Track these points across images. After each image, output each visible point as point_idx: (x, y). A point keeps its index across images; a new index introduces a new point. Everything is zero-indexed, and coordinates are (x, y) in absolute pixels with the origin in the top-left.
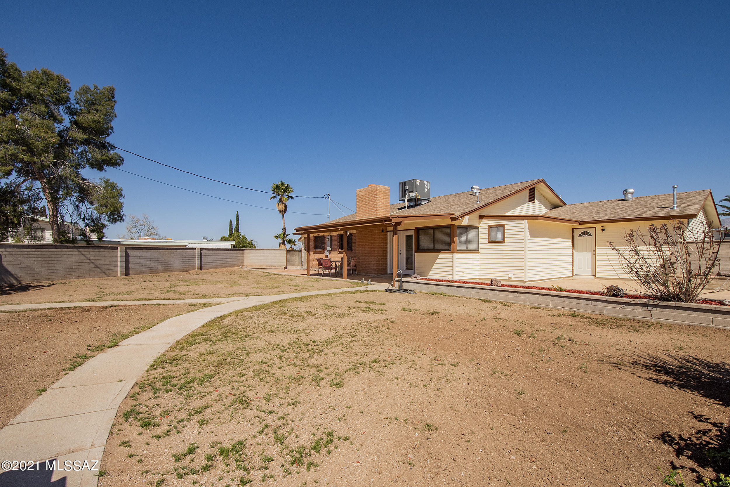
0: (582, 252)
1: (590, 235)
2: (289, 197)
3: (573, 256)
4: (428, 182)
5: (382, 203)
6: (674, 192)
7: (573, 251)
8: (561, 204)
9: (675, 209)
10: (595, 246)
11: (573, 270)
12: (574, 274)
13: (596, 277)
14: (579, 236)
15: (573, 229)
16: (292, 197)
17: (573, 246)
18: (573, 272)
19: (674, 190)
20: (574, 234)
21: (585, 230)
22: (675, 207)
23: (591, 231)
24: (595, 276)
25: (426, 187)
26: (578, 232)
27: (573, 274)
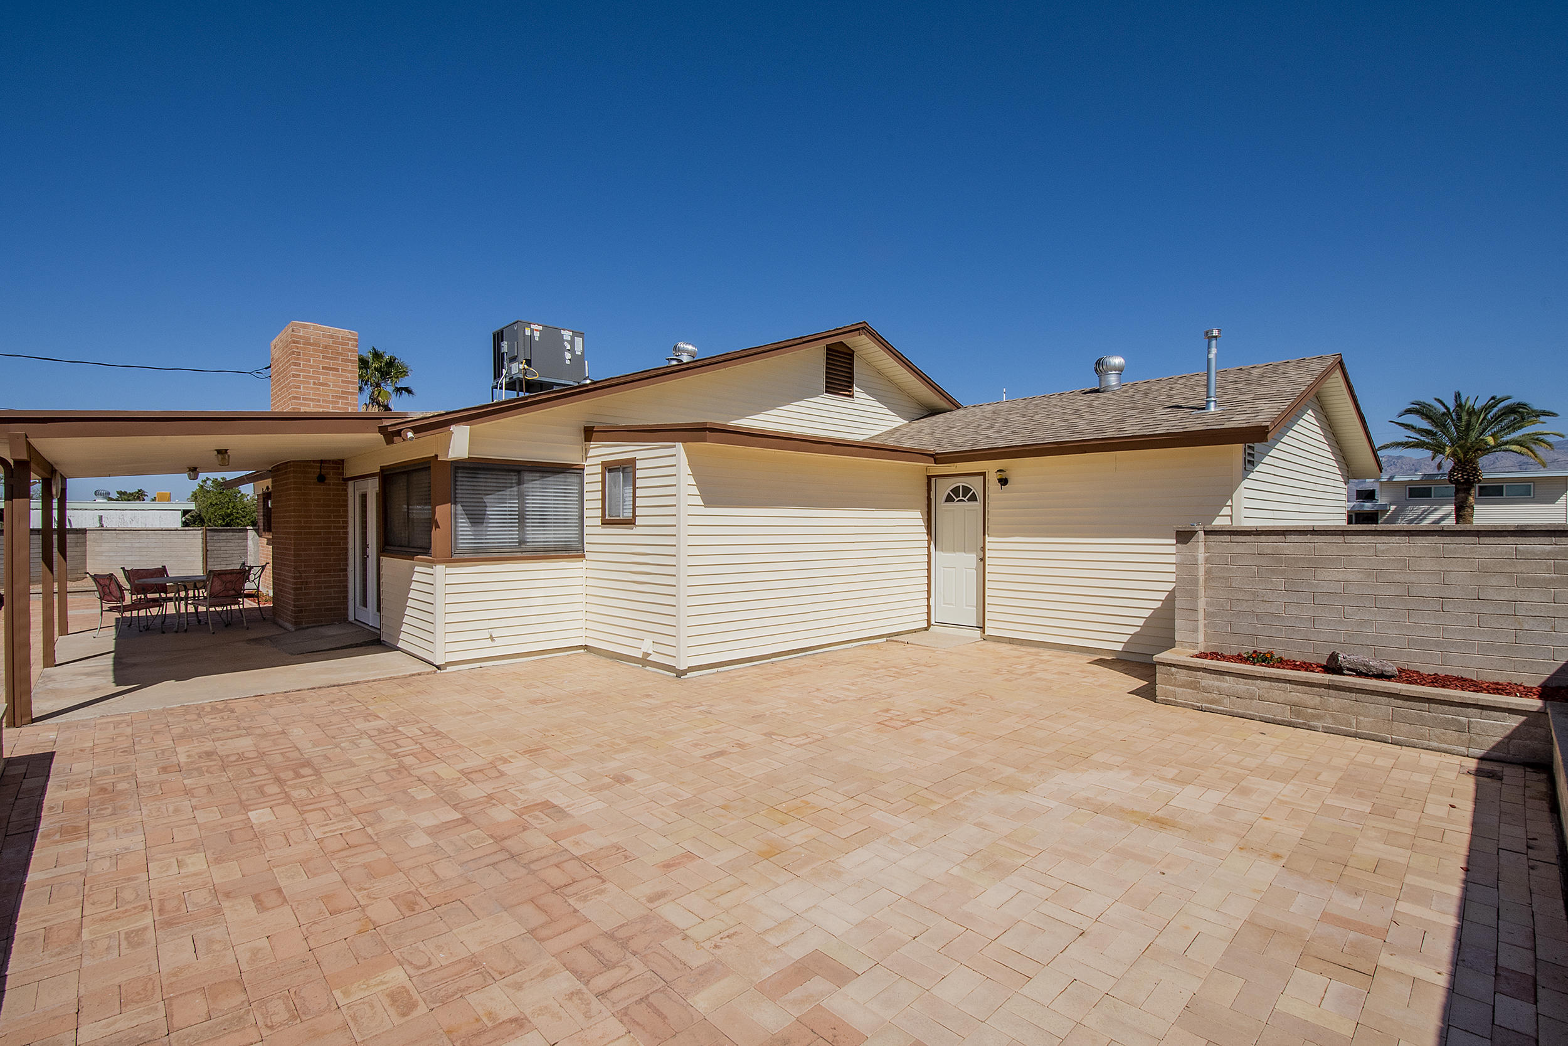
0: (954, 551)
1: (973, 498)
2: (399, 390)
3: (929, 563)
4: (576, 334)
5: (321, 384)
6: (1209, 352)
7: (929, 548)
8: (944, 404)
9: (1212, 409)
10: (984, 534)
11: (929, 606)
12: (933, 622)
13: (986, 633)
14: (946, 501)
15: (929, 478)
16: (408, 391)
17: (929, 533)
18: (929, 613)
19: (1209, 347)
20: (933, 493)
21: (961, 482)
22: (1212, 404)
23: (975, 484)
24: (982, 628)
25: (569, 347)
26: (944, 488)
27: (929, 620)
